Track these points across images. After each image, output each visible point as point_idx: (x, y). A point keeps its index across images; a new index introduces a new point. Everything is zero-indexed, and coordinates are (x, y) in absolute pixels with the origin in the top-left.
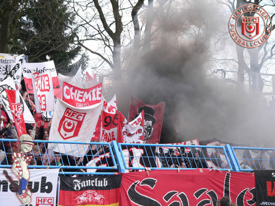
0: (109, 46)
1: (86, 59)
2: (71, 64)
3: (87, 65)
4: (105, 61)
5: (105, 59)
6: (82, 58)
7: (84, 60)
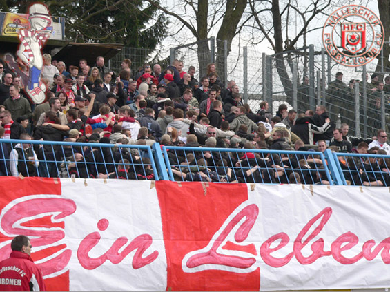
0: (191, 4)
1: (165, 22)
2: (142, 30)
3: (166, 30)
4: (185, 26)
5: (185, 23)
6: (159, 20)
7: (161, 23)
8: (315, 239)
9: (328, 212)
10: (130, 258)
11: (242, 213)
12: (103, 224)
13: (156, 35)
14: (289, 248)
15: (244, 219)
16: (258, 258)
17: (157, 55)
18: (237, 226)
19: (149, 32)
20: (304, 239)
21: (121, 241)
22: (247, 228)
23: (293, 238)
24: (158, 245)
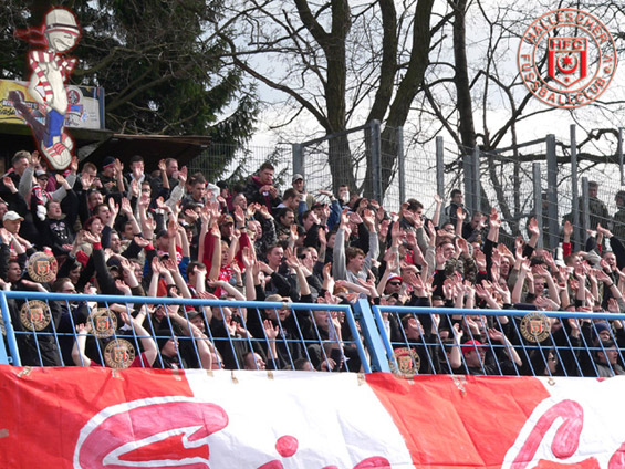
0: (315, 69)
1: (251, 111)
2: (212, 124)
3: (254, 125)
4: (305, 109)
5: (306, 104)
6: (241, 108)
7: (245, 112)
13: (236, 133)
17: (238, 168)
19: (224, 127)
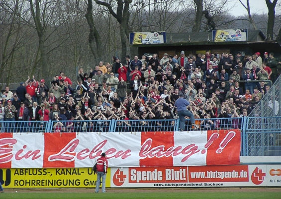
8: (99, 151)
9: (106, 141)
10: (32, 156)
11: (73, 142)
12: (25, 147)
14: (88, 153)
15: (74, 144)
16: (75, 157)
18: (71, 147)
20: (95, 150)
21: (30, 151)
22: (74, 147)
23: (91, 150)
24: (42, 153)
